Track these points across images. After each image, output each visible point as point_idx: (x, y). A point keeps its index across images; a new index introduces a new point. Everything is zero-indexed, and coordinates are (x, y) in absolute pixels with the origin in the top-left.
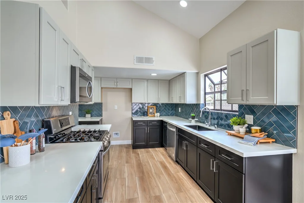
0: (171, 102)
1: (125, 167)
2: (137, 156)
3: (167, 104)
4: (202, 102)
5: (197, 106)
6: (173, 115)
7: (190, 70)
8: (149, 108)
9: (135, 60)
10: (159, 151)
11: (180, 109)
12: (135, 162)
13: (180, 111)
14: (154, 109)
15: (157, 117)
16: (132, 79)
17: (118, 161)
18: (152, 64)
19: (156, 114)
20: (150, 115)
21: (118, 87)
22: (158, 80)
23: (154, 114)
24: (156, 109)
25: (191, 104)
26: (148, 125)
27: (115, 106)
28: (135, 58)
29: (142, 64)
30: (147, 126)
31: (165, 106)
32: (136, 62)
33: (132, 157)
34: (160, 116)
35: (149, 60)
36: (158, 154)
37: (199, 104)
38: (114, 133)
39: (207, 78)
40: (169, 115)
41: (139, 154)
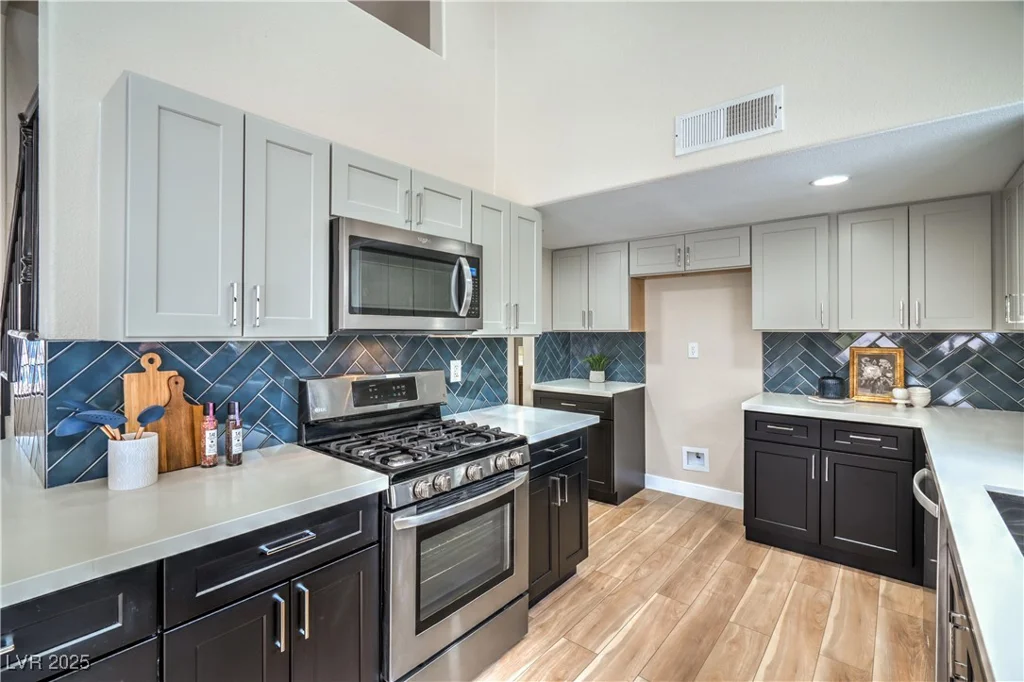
1: (638, 605)
2: (736, 581)
8: (861, 356)
10: (887, 598)
12: (699, 603)
14: (893, 365)
15: (912, 409)
16: (751, 230)
17: (638, 570)
18: (770, 129)
20: (866, 396)
21: (691, 266)
23: (891, 388)
26: (827, 442)
27: (691, 345)
28: (680, 130)
29: (712, 144)
30: (821, 448)
32: (686, 145)
33: (709, 575)
35: (749, 114)
36: (867, 613)
38: (686, 449)
41: (754, 571)
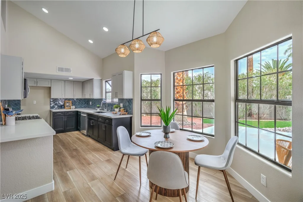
0: (84, 98)
3: (81, 99)
4: (104, 97)
5: (101, 100)
6: (86, 108)
7: (96, 78)
8: (66, 102)
9: (57, 70)
11: (91, 102)
13: (91, 104)
14: (70, 103)
15: (73, 109)
16: (51, 80)
18: (70, 73)
19: (72, 107)
20: (67, 108)
21: (38, 85)
22: (74, 81)
23: (70, 107)
24: (72, 103)
25: (98, 99)
26: (66, 114)
27: (34, 101)
28: (57, 68)
29: (63, 72)
30: (65, 116)
31: (80, 101)
32: (58, 71)
34: (75, 108)
35: (68, 70)
36: (74, 134)
37: (102, 99)
39: (107, 83)
40: (82, 108)
